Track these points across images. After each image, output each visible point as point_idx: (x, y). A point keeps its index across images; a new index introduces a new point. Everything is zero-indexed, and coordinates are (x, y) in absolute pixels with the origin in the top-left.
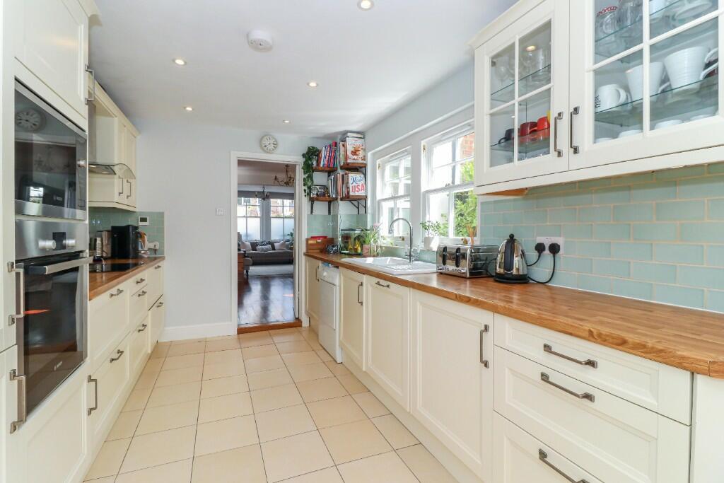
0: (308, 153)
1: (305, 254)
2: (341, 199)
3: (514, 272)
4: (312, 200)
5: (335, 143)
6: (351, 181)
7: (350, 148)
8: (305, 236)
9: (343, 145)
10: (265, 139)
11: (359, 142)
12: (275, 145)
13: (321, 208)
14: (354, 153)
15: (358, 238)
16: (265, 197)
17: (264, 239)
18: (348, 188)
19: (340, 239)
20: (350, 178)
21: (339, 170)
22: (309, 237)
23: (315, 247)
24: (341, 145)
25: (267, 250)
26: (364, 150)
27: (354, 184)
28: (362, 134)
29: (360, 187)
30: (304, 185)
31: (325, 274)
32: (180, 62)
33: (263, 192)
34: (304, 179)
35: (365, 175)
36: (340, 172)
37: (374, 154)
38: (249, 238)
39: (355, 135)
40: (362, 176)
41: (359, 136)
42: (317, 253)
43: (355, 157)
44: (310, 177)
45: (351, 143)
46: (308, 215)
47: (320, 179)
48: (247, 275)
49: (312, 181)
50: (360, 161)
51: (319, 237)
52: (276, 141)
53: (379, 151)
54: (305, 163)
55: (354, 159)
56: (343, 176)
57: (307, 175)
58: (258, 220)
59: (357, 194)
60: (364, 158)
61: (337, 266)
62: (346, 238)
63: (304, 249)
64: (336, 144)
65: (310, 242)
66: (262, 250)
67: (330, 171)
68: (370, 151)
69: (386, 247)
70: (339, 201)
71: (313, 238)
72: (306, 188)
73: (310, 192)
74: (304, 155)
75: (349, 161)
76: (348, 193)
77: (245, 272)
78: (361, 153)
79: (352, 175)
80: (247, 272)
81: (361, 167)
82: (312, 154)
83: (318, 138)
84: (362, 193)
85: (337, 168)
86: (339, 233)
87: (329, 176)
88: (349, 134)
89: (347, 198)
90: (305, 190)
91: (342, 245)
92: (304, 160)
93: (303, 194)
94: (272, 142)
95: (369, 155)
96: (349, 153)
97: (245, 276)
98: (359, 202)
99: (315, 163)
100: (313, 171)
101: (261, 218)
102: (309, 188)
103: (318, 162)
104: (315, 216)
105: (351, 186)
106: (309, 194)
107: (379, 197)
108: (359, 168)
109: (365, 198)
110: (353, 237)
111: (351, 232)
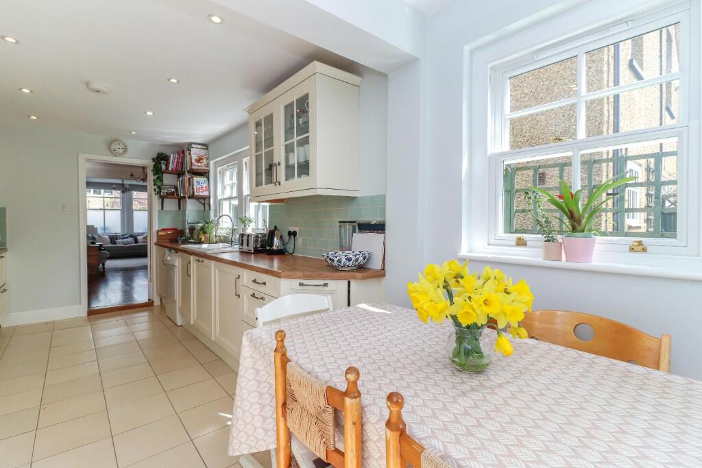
0: (157, 158)
1: (155, 244)
2: (189, 198)
3: (275, 248)
4: (162, 198)
5: (183, 150)
6: (195, 184)
7: (194, 157)
8: (156, 227)
9: (189, 154)
10: (114, 144)
11: (203, 152)
12: (125, 150)
13: (171, 205)
14: (199, 161)
15: (202, 229)
16: (125, 189)
17: (126, 232)
18: (193, 189)
19: (188, 231)
20: (195, 181)
21: (187, 173)
22: (160, 229)
23: (165, 238)
24: (187, 154)
25: (129, 243)
26: (208, 159)
27: (198, 186)
28: (205, 146)
29: (204, 189)
30: (154, 185)
31: (169, 258)
32: (26, 91)
33: (123, 184)
34: (154, 180)
35: (208, 179)
36: (187, 176)
37: (215, 163)
38: (107, 232)
39: (200, 147)
40: (206, 179)
41: (203, 147)
42: (166, 242)
43: (199, 164)
44: (160, 179)
45: (195, 153)
46: (159, 211)
47: (168, 180)
48: (104, 268)
49: (162, 181)
50: (204, 167)
51: (169, 230)
52: (125, 146)
53: (219, 161)
54: (154, 166)
55: (198, 166)
56: (189, 179)
57: (156, 177)
58: (119, 212)
59: (201, 194)
60: (208, 165)
61: (177, 251)
62: (192, 230)
63: (155, 240)
64: (183, 152)
65: (161, 233)
66: (123, 243)
67: (179, 173)
68: (212, 160)
69: (224, 236)
70: (187, 199)
71: (163, 230)
72: (156, 187)
73: (160, 191)
74: (153, 160)
75: (193, 167)
76: (193, 192)
77: (101, 265)
78: (205, 161)
79: (196, 179)
80: (103, 265)
81: (205, 173)
82: (161, 158)
83: (167, 145)
84: (206, 194)
85: (184, 172)
86: (187, 227)
87: (179, 177)
88: (193, 146)
89: (192, 197)
90: (155, 190)
91: (189, 236)
92: (154, 163)
93: (154, 193)
94: (121, 146)
95: (212, 163)
96: (194, 161)
97: (101, 270)
98: (204, 201)
99: (164, 167)
100: (162, 173)
101: (122, 211)
102: (159, 187)
103: (167, 166)
104: (166, 211)
105: (195, 188)
106: (159, 193)
107: (220, 197)
108: (204, 174)
109: (209, 198)
110: (199, 228)
111: (196, 225)
